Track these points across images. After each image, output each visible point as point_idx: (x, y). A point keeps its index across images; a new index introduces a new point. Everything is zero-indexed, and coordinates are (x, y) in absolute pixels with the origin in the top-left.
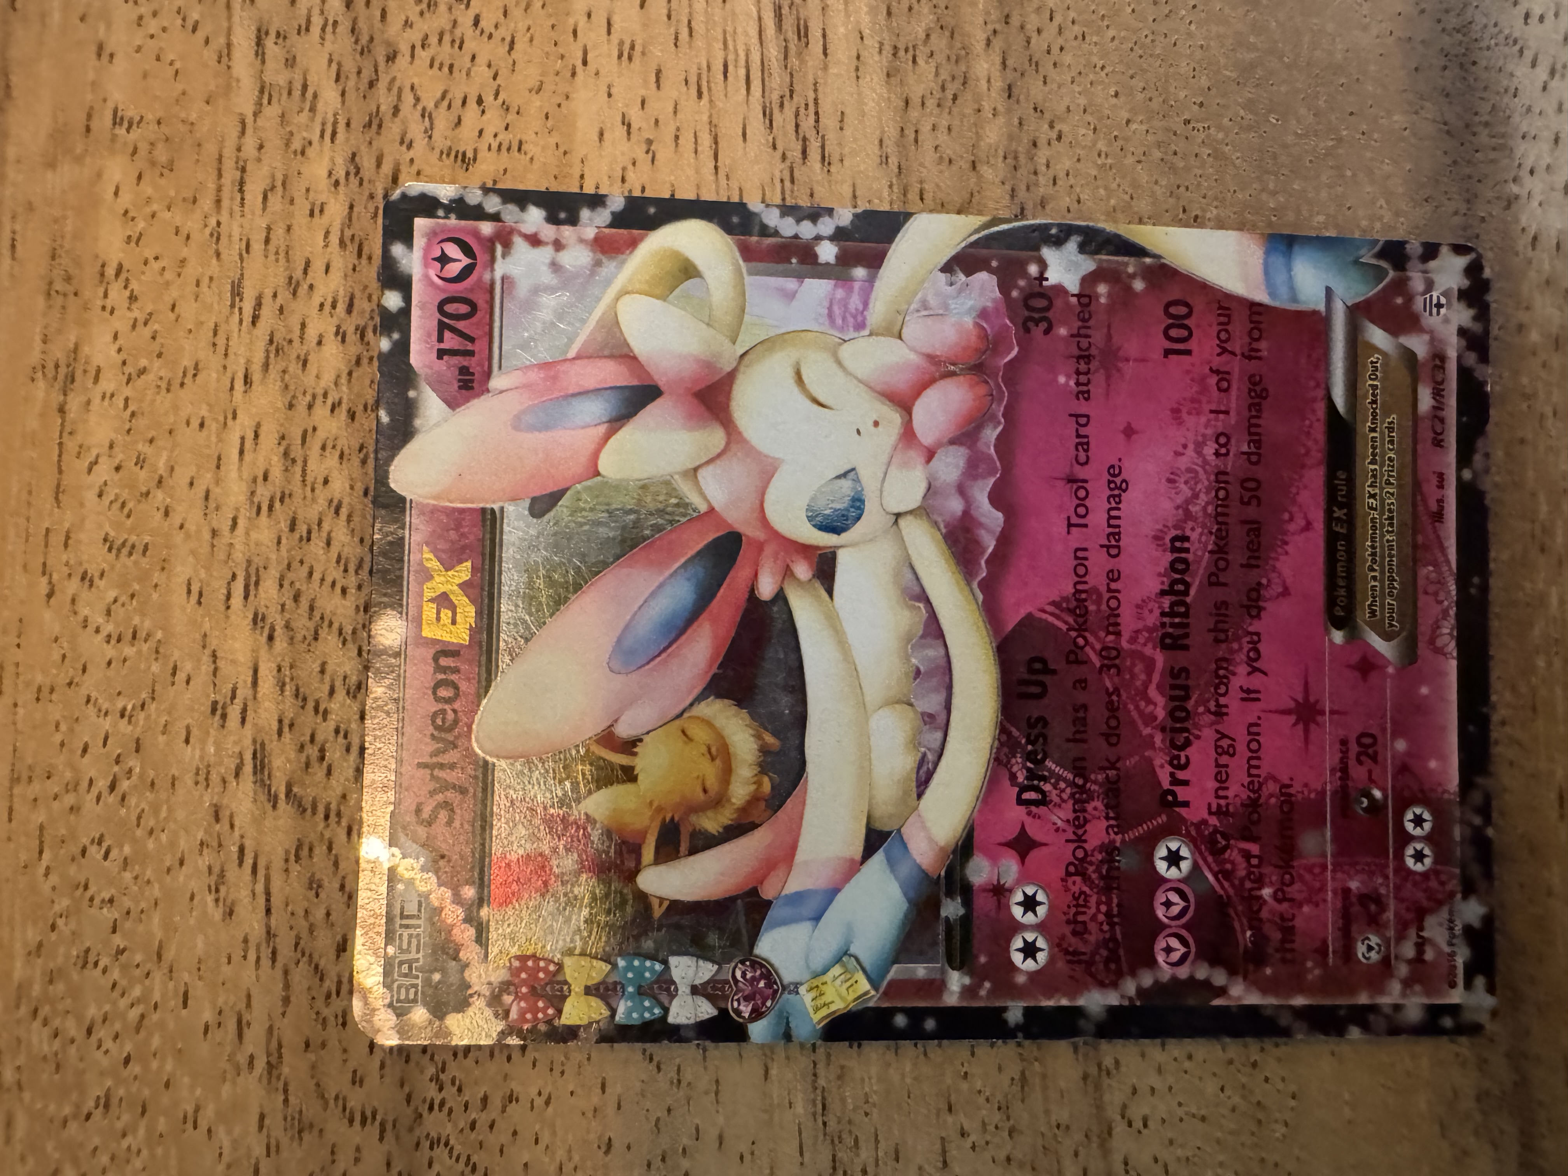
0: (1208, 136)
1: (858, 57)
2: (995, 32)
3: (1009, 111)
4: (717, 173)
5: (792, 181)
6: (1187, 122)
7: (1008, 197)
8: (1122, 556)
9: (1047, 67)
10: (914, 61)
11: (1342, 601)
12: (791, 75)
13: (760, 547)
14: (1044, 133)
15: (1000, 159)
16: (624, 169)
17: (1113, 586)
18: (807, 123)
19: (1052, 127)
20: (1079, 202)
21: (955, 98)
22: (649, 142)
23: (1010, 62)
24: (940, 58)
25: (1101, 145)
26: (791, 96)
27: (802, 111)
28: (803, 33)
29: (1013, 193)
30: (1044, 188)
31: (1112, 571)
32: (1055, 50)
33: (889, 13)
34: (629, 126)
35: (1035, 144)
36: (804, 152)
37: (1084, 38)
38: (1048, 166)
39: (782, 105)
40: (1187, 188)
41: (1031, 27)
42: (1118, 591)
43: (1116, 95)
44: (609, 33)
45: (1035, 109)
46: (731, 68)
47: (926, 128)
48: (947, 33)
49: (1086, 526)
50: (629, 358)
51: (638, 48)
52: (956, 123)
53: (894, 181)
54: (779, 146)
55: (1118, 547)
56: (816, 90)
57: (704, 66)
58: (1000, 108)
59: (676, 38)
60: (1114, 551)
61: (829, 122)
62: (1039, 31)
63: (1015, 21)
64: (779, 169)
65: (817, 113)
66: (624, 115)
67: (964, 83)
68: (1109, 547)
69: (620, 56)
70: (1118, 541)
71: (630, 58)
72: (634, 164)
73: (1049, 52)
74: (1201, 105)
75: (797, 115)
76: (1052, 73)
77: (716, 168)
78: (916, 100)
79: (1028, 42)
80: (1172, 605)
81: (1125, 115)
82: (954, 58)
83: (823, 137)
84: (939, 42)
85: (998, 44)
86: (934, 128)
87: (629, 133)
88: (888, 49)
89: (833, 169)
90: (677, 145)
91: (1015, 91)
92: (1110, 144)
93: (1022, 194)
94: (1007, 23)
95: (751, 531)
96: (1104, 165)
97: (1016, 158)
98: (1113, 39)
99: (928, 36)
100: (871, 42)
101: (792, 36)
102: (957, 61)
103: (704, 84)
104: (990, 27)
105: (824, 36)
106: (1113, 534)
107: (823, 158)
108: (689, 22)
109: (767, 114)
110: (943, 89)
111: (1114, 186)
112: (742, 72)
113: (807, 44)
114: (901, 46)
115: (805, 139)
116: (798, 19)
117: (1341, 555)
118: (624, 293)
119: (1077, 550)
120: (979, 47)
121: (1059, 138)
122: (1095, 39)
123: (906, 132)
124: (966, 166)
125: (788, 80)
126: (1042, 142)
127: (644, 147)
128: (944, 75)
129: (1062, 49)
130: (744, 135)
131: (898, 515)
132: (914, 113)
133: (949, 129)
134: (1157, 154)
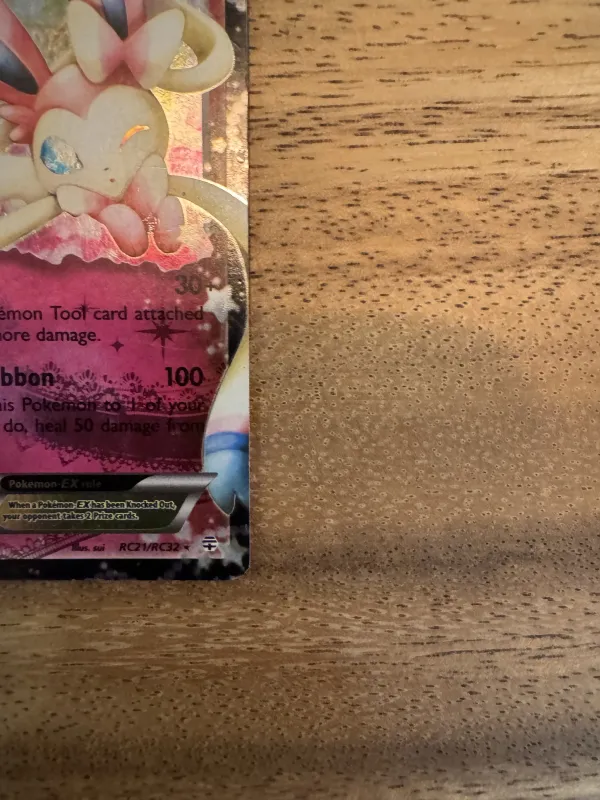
0: (312, 399)
1: (350, 169)
2: (372, 258)
3: (321, 268)
4: (269, 77)
5: (267, 126)
6: (321, 384)
7: (266, 268)
8: (38, 342)
9: (350, 292)
10: (350, 205)
11: (18, 485)
12: (335, 125)
13: (30, 106)
14: (308, 290)
15: (290, 262)
16: (268, 16)
17: (19, 336)
18: (305, 136)
19: (314, 295)
20: (265, 314)
21: (327, 232)
22: (287, 33)
23: (353, 269)
24: (353, 222)
25: (302, 328)
26: (322, 125)
27: (312, 132)
28: (364, 132)
29: (268, 271)
30: (274, 290)
31: (28, 335)
32: (363, 298)
33: (380, 188)
34: (297, 19)
35: (300, 285)
36: (285, 134)
37: (372, 316)
38: (287, 293)
39: (316, 119)
40: (278, 384)
41: (375, 281)
42: (16, 339)
43: (336, 338)
44: (357, 6)
45: (323, 285)
46: (339, 85)
47: (305, 213)
48: (370, 227)
49: (56, 318)
50: (144, 17)
51: (347, 25)
52: (312, 233)
53: (272, 194)
54: (289, 118)
55: (43, 340)
56: (326, 141)
57: (337, 68)
58: (323, 262)
59: (355, 50)
60: (41, 336)
61: (307, 150)
62: (374, 287)
63: (379, 271)
64: (275, 117)
65: (312, 142)
66: (303, 16)
67: (337, 238)
68: (43, 333)
69: (342, 13)
70: (48, 339)
71: (341, 19)
72: (272, 23)
73: (361, 293)
74: (333, 393)
75: (311, 129)
76: (347, 296)
77: (273, 76)
78: (324, 206)
79: (366, 280)
80: (9, 375)
81: (323, 344)
82: (353, 231)
83: (296, 146)
84: (363, 221)
85: (364, 260)
86: (307, 218)
87: (292, 19)
88: (355, 187)
89: (277, 153)
90: (286, 50)
91: (333, 271)
92: (304, 333)
93: (270, 276)
94: (378, 266)
95: (40, 99)
96: (290, 330)
97: (291, 272)
98: (372, 336)
99: (366, 214)
100: (358, 177)
101: (361, 125)
102: (351, 233)
103: (326, 68)
104: (375, 255)
105: (362, 146)
106: (52, 336)
107: (282, 146)
108: (366, 58)
109: (309, 110)
110: (333, 224)
111: (277, 336)
112: (337, 93)
113: (356, 135)
114: (360, 197)
115: (295, 134)
116: (372, 129)
117: (48, 485)
118: (185, 13)
119: (40, 312)
120: (363, 249)
121: (305, 301)
122: (371, 324)
123: (303, 200)
124: (284, 240)
125: (332, 122)
126: (302, 289)
127: (284, 30)
128: (343, 226)
129: (363, 302)
130: (295, 95)
131: (55, 196)
132: (317, 206)
133: (307, 229)
134: (299, 365)
